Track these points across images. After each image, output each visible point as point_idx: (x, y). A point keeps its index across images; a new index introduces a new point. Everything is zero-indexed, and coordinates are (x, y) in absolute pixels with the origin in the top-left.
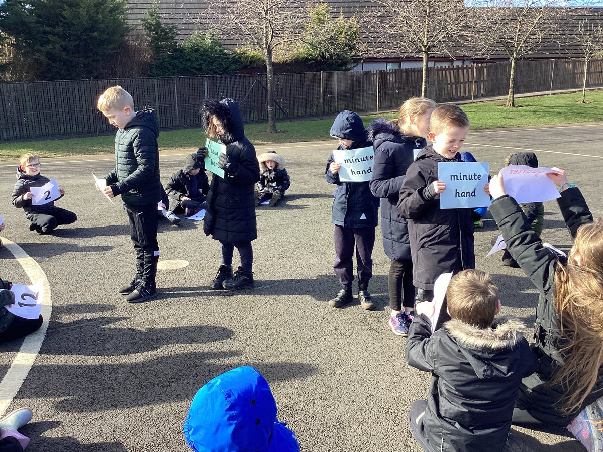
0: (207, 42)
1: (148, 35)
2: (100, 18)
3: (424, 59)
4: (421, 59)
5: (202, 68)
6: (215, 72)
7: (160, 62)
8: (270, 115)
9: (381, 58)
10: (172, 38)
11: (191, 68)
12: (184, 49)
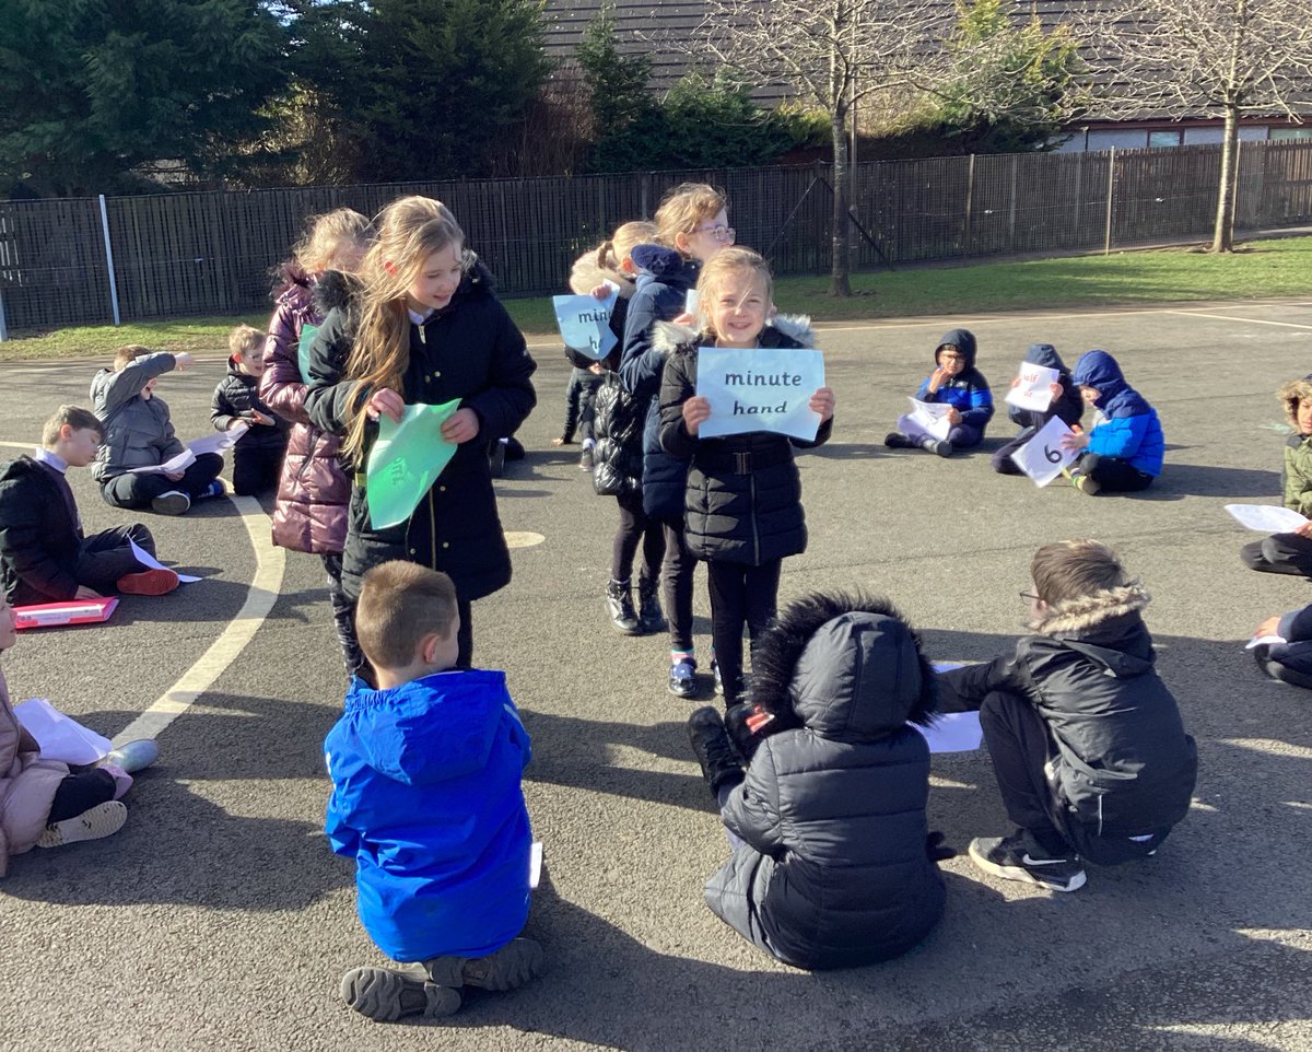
0: (717, 95)
1: (588, 80)
2: (486, 45)
3: (1228, 122)
4: (1218, 123)
5: (700, 152)
6: (729, 162)
7: (611, 141)
8: (835, 257)
9: (1122, 121)
10: (640, 86)
11: (677, 153)
12: (666, 110)
